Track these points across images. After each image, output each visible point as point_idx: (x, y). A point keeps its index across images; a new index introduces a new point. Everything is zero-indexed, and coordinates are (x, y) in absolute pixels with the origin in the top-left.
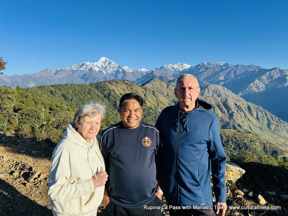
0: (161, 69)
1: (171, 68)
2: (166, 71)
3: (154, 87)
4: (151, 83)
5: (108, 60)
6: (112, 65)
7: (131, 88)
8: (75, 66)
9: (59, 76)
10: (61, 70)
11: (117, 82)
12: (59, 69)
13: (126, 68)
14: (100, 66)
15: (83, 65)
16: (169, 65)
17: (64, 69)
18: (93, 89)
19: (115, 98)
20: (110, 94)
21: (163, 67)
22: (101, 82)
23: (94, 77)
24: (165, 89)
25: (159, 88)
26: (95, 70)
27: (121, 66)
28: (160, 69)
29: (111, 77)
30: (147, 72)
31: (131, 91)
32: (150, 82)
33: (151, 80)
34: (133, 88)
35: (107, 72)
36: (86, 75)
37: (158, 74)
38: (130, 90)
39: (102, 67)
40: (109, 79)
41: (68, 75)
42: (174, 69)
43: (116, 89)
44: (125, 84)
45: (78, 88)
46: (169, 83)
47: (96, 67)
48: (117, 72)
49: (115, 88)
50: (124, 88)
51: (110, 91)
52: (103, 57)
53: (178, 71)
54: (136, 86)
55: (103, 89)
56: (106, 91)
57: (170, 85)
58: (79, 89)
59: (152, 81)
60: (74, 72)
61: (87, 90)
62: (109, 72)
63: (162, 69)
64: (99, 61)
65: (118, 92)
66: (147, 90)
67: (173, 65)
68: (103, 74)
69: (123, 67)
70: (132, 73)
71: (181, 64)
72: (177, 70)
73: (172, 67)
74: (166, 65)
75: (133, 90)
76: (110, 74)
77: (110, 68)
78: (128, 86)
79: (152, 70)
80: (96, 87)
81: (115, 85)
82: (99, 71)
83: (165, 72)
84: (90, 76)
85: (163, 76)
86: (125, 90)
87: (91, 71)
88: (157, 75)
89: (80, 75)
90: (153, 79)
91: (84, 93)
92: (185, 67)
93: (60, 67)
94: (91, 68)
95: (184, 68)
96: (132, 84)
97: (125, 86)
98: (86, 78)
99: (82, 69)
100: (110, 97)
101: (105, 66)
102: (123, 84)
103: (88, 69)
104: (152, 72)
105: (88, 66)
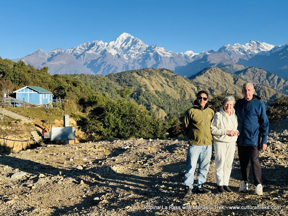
0: (220, 51)
1: (238, 50)
2: (230, 54)
3: (210, 81)
4: (206, 75)
5: (132, 37)
6: (138, 46)
7: (173, 83)
8: (81, 47)
9: (56, 63)
10: (59, 53)
11: (150, 73)
12: (56, 52)
13: (160, 50)
14: (118, 46)
15: (93, 45)
16: (235, 45)
17: (63, 51)
18: (113, 82)
19: (148, 98)
20: (139, 93)
21: (224, 48)
22: (125, 72)
23: (109, 65)
24: (231, 86)
25: (220, 84)
26: (110, 54)
27: (153, 47)
28: (218, 52)
29: (137, 64)
30: (197, 57)
31: (173, 87)
32: (204, 73)
33: (205, 70)
34: (177, 83)
35: (129, 57)
36: (96, 61)
37: (214, 60)
38: (172, 85)
39: (123, 48)
40: (133, 68)
41: (69, 61)
42: (244, 52)
43: (149, 84)
44: (164, 75)
45: (91, 81)
46: (236, 75)
47: (113, 50)
48: (146, 57)
49: (147, 82)
50: (161, 82)
51: (140, 87)
52: (124, 34)
53: (250, 55)
54: (183, 80)
55: (127, 84)
56: (133, 88)
57: (240, 79)
58: (93, 83)
59: (208, 72)
60: (78, 57)
61: (105, 85)
62: (133, 56)
63: (223, 52)
64: (118, 39)
65: (152, 89)
66: (200, 86)
67: (243, 46)
68: (123, 60)
69: (156, 49)
70: (171, 58)
71: (257, 42)
72: (250, 53)
73: (240, 49)
74: (229, 45)
75: (176, 86)
76: (134, 60)
77: (134, 50)
78: (168, 80)
79: (205, 53)
80: (117, 80)
81: (148, 78)
82: (117, 56)
83: (226, 57)
84: (104, 62)
85: (225, 64)
86: (164, 85)
87: (105, 55)
88: (214, 62)
89: (87, 61)
90: (210, 68)
91: (100, 89)
92: (263, 48)
93: (58, 48)
94: (105, 50)
95: (262, 50)
96: (175, 76)
97: (163, 79)
98: (96, 66)
99: (90, 52)
100: (140, 96)
101: (126, 47)
102: (160, 76)
103: (100, 52)
104: (205, 57)
105: (100, 48)
